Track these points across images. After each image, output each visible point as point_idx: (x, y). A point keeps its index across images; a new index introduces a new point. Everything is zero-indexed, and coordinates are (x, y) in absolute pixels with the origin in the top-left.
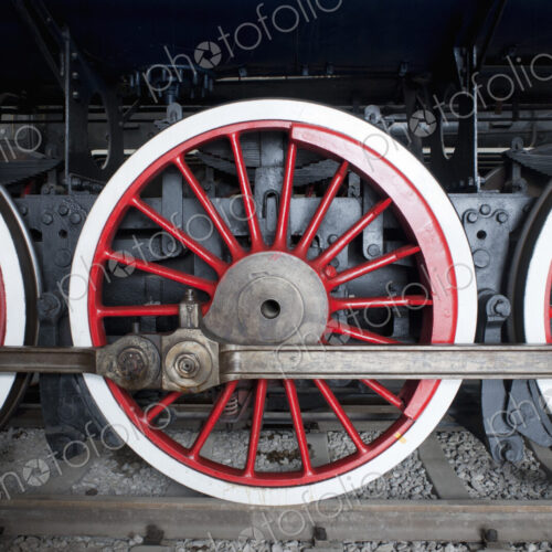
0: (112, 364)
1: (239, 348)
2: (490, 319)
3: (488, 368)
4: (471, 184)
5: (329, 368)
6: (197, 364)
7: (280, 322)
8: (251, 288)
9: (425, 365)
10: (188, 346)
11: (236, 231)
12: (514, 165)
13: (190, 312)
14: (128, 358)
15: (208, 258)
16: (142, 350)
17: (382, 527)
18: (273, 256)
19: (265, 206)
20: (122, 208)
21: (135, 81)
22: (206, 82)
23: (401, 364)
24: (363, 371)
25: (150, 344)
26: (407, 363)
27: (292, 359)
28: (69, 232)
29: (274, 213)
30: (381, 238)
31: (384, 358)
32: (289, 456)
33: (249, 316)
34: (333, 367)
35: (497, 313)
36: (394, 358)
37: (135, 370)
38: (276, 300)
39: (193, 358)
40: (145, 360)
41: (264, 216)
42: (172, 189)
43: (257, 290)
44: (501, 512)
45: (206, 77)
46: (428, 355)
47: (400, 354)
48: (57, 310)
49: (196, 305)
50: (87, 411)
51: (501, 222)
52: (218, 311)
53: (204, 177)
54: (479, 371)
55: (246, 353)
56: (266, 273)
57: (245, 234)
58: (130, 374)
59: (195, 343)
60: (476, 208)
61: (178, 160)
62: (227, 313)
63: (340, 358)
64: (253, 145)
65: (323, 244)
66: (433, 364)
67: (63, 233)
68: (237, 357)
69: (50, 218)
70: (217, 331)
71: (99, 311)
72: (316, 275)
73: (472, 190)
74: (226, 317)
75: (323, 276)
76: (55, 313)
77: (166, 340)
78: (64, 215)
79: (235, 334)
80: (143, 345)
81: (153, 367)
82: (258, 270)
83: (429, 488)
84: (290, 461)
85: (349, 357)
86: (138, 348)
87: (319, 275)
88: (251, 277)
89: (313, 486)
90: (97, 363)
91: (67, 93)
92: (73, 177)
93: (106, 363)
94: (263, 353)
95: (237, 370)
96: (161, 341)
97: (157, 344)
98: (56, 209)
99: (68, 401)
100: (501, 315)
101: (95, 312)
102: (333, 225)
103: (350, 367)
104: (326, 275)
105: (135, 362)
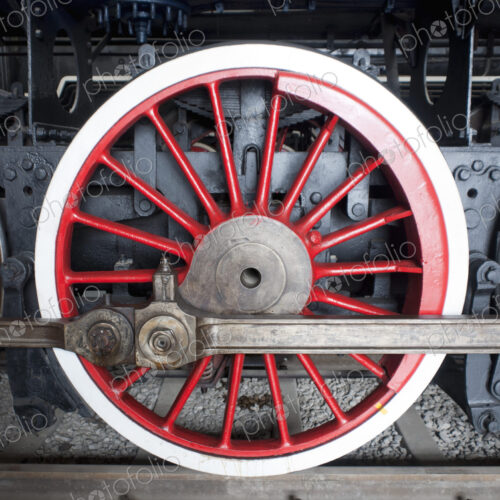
0: (82, 339)
1: (217, 321)
2: (480, 287)
3: (478, 341)
4: (462, 136)
5: (311, 341)
6: (173, 341)
7: (261, 292)
8: (230, 256)
9: (412, 338)
10: (163, 321)
11: (213, 188)
12: (494, 107)
13: (165, 284)
14: (98, 334)
15: (184, 222)
16: (113, 324)
17: (359, 494)
18: (254, 220)
19: (244, 162)
20: (91, 165)
21: (103, 17)
22: (180, 19)
23: (388, 338)
24: (348, 345)
25: (122, 318)
26: (395, 336)
27: (273, 332)
28: (34, 189)
29: (254, 169)
30: (367, 196)
31: (371, 331)
32: (259, 401)
33: (227, 285)
34: (316, 341)
35: (487, 280)
36: (381, 331)
37: (107, 346)
38: (257, 268)
39: (168, 333)
40: (117, 335)
41: (243, 173)
42: (144, 142)
43: (236, 257)
44: (479, 481)
45: (180, 13)
46: (417, 329)
47: (387, 327)
48: (23, 277)
49: (172, 276)
50: (56, 383)
51: (493, 180)
52: (195, 280)
53: (176, 119)
54: (469, 345)
55: (224, 327)
56: (246, 239)
57: (222, 191)
58: (101, 350)
59: (171, 318)
60: (468, 164)
61: (152, 113)
62: (204, 282)
63: (324, 331)
64: (232, 93)
65: (306, 202)
66: (421, 338)
67: (28, 190)
68: (215, 330)
69: (13, 173)
70: (194, 301)
71: (67, 278)
72: (300, 241)
73: (464, 143)
74: (203, 286)
75: (307, 242)
76: (20, 280)
77: (140, 314)
78: (29, 170)
79: (213, 304)
80: (115, 319)
81: (126, 343)
82: (239, 236)
83: (398, 439)
84: (261, 407)
85: (333, 330)
86: (110, 322)
87: (304, 240)
88: (230, 243)
89: (290, 458)
90: (66, 338)
91: (29, 31)
92: (37, 127)
93: (75, 339)
94: (243, 326)
95: (215, 344)
96: (134, 314)
97: (130, 317)
98: (20, 163)
99: (37, 373)
100: (492, 282)
101: (63, 278)
102: (316, 181)
103: (334, 340)
104: (310, 241)
105: (106, 338)
